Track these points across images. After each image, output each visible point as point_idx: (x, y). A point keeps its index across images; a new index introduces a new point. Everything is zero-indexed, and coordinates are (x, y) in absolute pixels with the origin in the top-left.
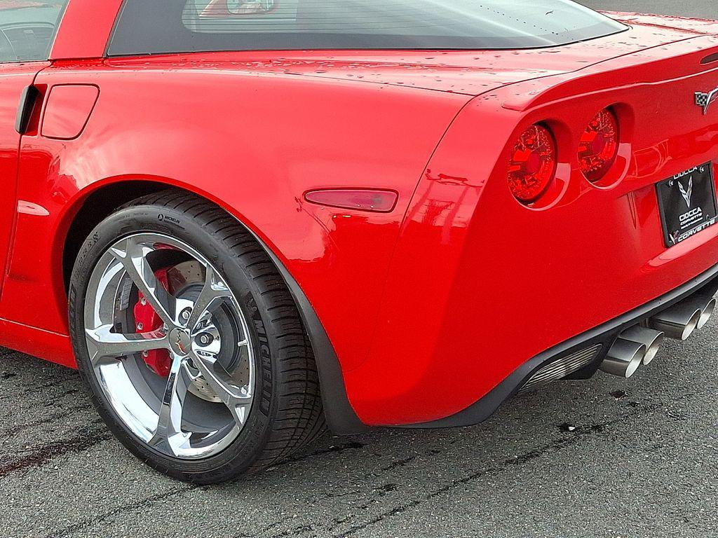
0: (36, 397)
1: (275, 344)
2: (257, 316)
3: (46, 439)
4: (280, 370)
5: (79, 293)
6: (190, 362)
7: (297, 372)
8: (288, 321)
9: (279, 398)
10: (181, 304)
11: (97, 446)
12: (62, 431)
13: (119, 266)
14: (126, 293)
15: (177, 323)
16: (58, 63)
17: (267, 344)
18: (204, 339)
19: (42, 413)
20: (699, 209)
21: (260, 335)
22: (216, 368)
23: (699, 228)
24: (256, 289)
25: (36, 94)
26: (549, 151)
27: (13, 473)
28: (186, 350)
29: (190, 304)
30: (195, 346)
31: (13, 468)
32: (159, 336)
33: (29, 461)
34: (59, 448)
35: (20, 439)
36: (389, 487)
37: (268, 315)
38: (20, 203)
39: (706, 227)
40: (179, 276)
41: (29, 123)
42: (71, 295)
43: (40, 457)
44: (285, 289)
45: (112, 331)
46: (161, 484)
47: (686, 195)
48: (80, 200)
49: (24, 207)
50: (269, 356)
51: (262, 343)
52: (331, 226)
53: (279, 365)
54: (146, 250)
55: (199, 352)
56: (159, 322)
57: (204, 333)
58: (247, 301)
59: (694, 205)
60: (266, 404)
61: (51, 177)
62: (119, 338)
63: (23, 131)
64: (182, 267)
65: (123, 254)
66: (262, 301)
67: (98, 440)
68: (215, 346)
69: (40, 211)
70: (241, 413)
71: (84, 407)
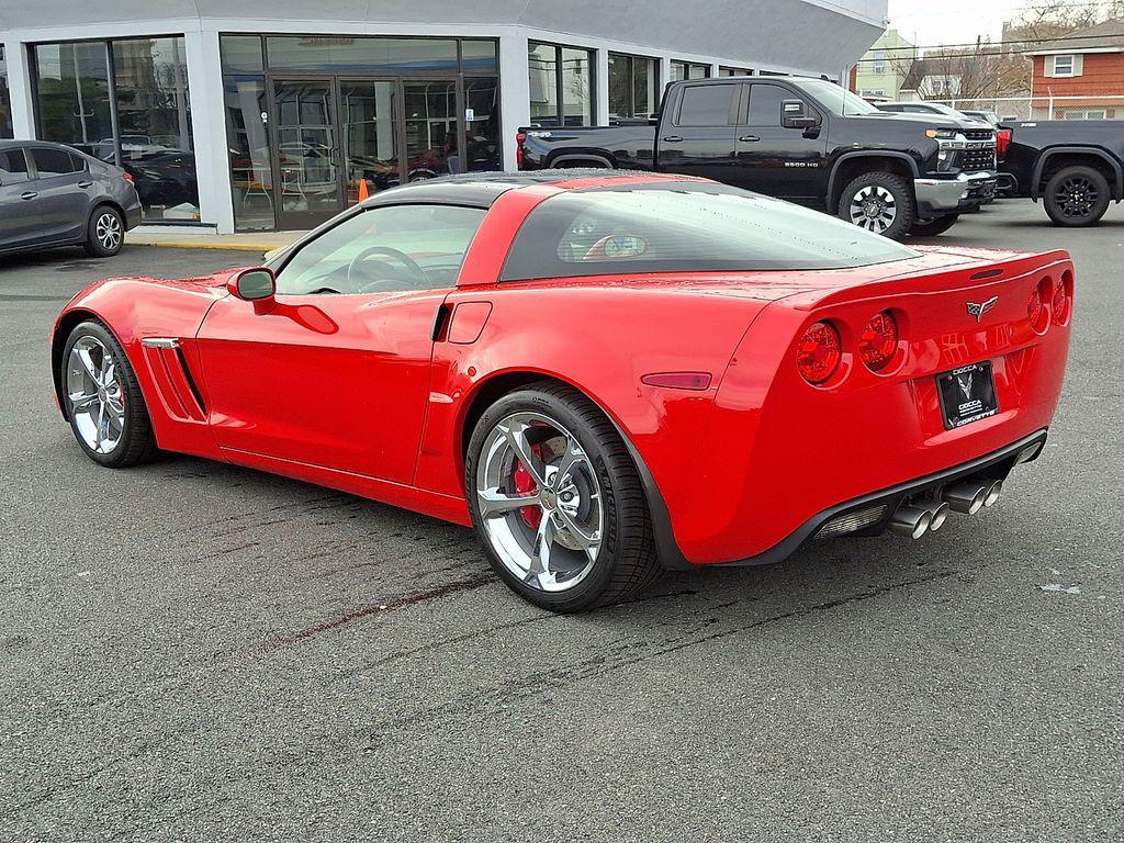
0: (440, 554)
1: (619, 496)
2: (605, 473)
3: (445, 581)
4: (622, 516)
5: (474, 461)
6: (556, 515)
7: (635, 519)
8: (628, 478)
9: (622, 540)
10: (550, 469)
11: (485, 586)
12: (459, 576)
13: (503, 439)
14: (509, 462)
15: (546, 484)
16: (462, 288)
17: (612, 495)
18: (567, 496)
19: (445, 564)
20: (979, 402)
21: (608, 489)
22: (577, 520)
23: (978, 417)
24: (604, 453)
25: (445, 311)
26: (834, 345)
27: (420, 602)
28: (553, 505)
29: (556, 469)
30: (560, 502)
31: (421, 598)
32: (533, 495)
33: (433, 594)
34: (457, 586)
35: (426, 581)
36: (713, 621)
37: (613, 473)
38: (432, 394)
39: (986, 416)
40: (549, 449)
41: (440, 332)
42: (468, 464)
43: (442, 592)
44: (627, 454)
45: (498, 492)
46: (532, 612)
47: (966, 390)
48: (475, 388)
49: (435, 397)
50: (614, 506)
51: (609, 495)
52: (664, 412)
53: (622, 513)
54: (524, 427)
55: (562, 507)
56: (533, 485)
57: (566, 492)
58: (597, 462)
59: (974, 398)
60: (611, 544)
61: (451, 378)
62: (502, 497)
63: (435, 339)
64: (551, 442)
65: (507, 430)
66: (609, 462)
67: (486, 582)
68: (576, 502)
69: (447, 399)
70: (593, 553)
71: (477, 561)
